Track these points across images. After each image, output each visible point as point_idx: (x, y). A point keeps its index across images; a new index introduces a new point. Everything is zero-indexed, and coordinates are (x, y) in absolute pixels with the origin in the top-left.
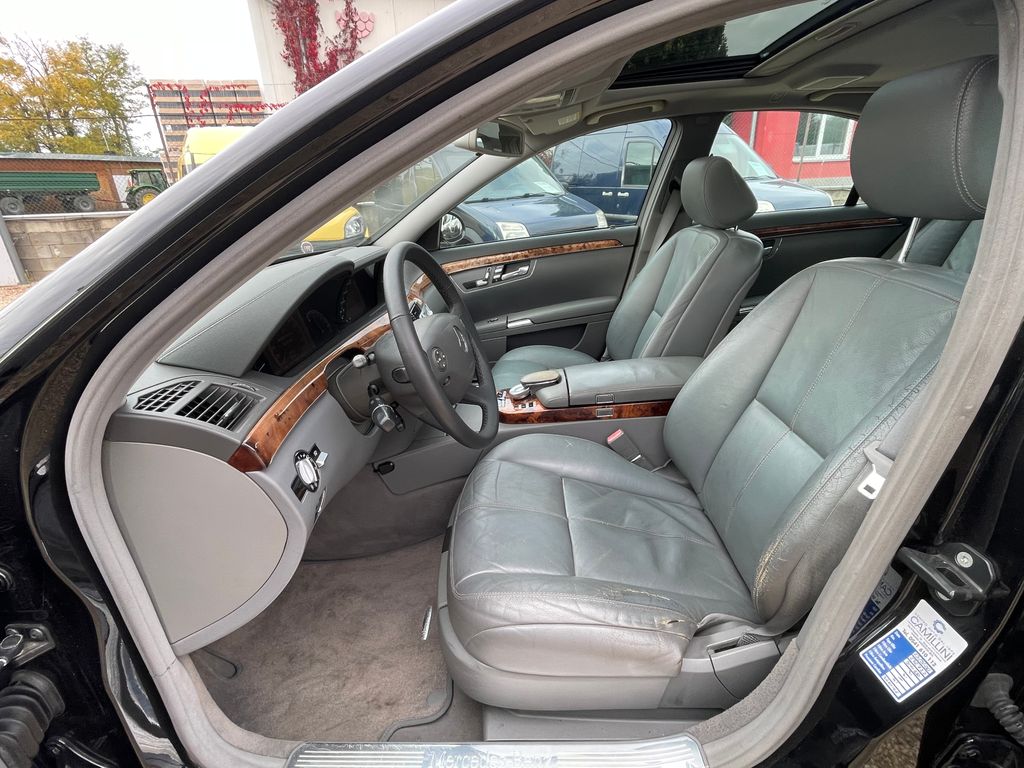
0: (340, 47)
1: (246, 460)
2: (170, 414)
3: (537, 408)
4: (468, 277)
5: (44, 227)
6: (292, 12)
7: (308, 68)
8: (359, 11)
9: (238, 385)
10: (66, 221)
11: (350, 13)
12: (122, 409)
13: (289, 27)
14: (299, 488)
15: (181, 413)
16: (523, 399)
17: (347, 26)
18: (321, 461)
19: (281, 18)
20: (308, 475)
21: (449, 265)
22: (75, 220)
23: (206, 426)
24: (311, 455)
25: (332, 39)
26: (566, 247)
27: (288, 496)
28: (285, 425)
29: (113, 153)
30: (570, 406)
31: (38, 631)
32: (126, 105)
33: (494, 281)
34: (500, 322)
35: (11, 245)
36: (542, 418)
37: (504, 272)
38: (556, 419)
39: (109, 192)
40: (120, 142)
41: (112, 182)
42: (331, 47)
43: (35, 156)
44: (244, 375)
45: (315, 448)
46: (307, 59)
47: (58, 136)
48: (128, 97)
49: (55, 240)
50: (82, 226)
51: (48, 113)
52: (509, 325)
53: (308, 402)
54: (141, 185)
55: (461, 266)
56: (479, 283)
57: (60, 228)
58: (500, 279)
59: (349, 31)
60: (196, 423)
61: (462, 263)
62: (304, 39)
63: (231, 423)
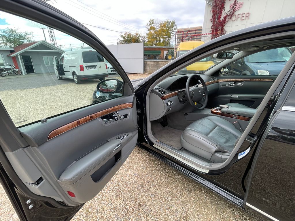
0: (228, 14)
1: (163, 98)
2: (157, 91)
3: (220, 112)
4: (224, 83)
5: (150, 63)
6: (217, 7)
7: (217, 22)
8: (238, 2)
9: (165, 90)
10: (153, 62)
11: (235, 4)
12: (153, 89)
13: (215, 11)
14: (167, 104)
15: (158, 91)
16: (218, 110)
17: (233, 7)
18: (172, 103)
19: (213, 9)
20: (169, 103)
21: (220, 80)
22: (155, 61)
23: (160, 93)
24: (171, 102)
25: (227, 12)
26: (254, 79)
27: (166, 105)
28: (169, 97)
29: (166, 46)
30: (227, 113)
31: (140, 110)
32: (171, 34)
33: (231, 85)
34: (229, 96)
35: (144, 66)
36: (220, 114)
37: (234, 83)
38: (223, 115)
39: (162, 55)
40: (168, 43)
41: (164, 52)
42: (226, 15)
43: (152, 47)
44: (166, 89)
45: (172, 101)
46: (217, 19)
47: (157, 42)
48: (172, 33)
49: (150, 65)
50: (156, 63)
51: (157, 38)
52: (232, 97)
53: (173, 95)
54: (169, 53)
55: (223, 81)
56: (227, 85)
57: (152, 63)
58: (232, 85)
59: (233, 9)
60: (159, 92)
61: (223, 80)
62: (218, 14)
63: (163, 94)
